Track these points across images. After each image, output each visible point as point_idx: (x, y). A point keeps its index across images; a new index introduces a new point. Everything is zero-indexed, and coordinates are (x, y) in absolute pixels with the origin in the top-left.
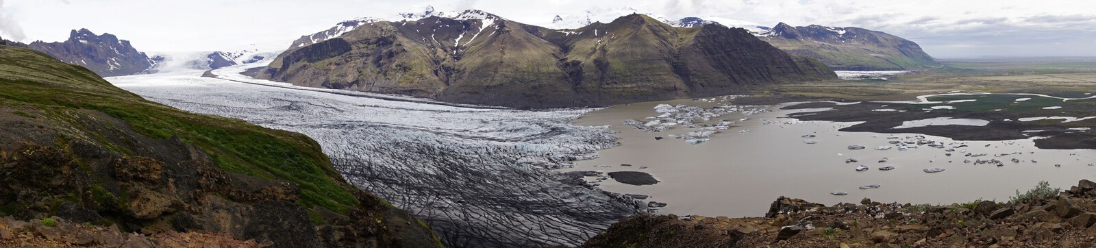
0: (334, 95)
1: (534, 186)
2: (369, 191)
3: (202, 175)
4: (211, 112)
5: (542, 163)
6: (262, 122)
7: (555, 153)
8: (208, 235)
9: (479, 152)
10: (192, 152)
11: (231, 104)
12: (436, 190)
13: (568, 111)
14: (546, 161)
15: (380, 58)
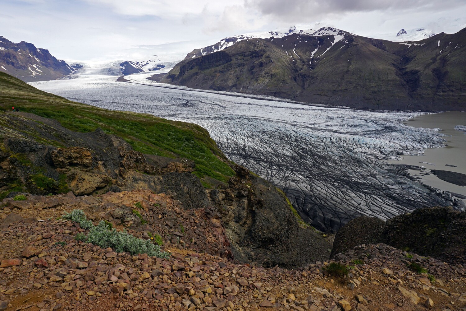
0: (219, 95)
1: (365, 171)
2: (244, 166)
3: (123, 157)
4: (126, 109)
5: (374, 154)
6: (166, 116)
7: (385, 147)
8: (134, 192)
9: (324, 141)
10: (113, 140)
11: (141, 102)
12: (291, 167)
13: (402, 114)
14: (377, 153)
15: (253, 67)
